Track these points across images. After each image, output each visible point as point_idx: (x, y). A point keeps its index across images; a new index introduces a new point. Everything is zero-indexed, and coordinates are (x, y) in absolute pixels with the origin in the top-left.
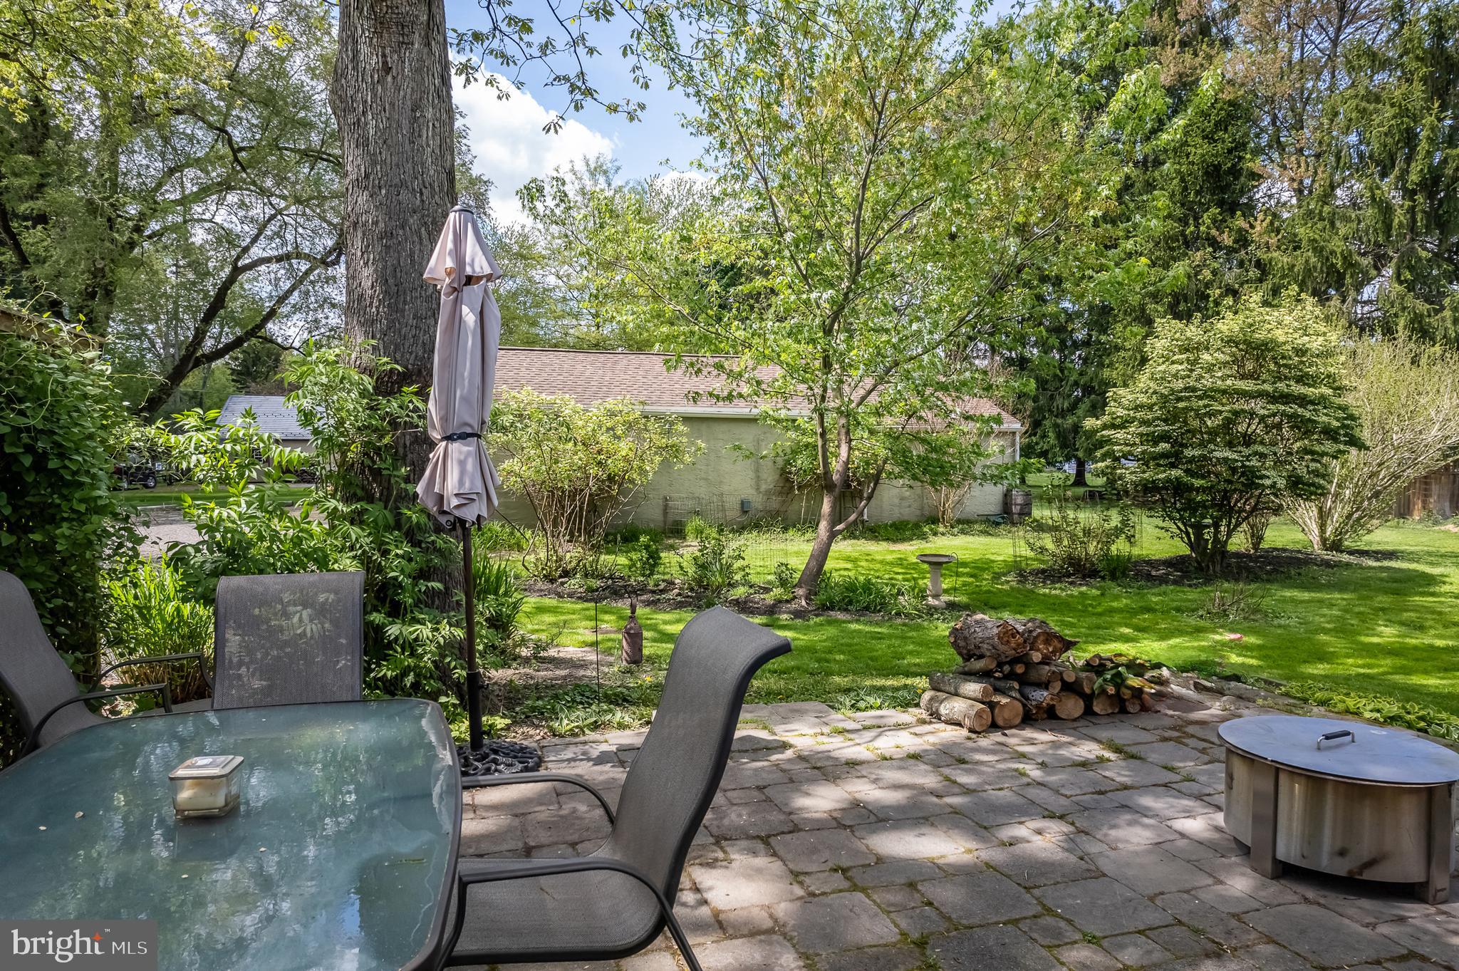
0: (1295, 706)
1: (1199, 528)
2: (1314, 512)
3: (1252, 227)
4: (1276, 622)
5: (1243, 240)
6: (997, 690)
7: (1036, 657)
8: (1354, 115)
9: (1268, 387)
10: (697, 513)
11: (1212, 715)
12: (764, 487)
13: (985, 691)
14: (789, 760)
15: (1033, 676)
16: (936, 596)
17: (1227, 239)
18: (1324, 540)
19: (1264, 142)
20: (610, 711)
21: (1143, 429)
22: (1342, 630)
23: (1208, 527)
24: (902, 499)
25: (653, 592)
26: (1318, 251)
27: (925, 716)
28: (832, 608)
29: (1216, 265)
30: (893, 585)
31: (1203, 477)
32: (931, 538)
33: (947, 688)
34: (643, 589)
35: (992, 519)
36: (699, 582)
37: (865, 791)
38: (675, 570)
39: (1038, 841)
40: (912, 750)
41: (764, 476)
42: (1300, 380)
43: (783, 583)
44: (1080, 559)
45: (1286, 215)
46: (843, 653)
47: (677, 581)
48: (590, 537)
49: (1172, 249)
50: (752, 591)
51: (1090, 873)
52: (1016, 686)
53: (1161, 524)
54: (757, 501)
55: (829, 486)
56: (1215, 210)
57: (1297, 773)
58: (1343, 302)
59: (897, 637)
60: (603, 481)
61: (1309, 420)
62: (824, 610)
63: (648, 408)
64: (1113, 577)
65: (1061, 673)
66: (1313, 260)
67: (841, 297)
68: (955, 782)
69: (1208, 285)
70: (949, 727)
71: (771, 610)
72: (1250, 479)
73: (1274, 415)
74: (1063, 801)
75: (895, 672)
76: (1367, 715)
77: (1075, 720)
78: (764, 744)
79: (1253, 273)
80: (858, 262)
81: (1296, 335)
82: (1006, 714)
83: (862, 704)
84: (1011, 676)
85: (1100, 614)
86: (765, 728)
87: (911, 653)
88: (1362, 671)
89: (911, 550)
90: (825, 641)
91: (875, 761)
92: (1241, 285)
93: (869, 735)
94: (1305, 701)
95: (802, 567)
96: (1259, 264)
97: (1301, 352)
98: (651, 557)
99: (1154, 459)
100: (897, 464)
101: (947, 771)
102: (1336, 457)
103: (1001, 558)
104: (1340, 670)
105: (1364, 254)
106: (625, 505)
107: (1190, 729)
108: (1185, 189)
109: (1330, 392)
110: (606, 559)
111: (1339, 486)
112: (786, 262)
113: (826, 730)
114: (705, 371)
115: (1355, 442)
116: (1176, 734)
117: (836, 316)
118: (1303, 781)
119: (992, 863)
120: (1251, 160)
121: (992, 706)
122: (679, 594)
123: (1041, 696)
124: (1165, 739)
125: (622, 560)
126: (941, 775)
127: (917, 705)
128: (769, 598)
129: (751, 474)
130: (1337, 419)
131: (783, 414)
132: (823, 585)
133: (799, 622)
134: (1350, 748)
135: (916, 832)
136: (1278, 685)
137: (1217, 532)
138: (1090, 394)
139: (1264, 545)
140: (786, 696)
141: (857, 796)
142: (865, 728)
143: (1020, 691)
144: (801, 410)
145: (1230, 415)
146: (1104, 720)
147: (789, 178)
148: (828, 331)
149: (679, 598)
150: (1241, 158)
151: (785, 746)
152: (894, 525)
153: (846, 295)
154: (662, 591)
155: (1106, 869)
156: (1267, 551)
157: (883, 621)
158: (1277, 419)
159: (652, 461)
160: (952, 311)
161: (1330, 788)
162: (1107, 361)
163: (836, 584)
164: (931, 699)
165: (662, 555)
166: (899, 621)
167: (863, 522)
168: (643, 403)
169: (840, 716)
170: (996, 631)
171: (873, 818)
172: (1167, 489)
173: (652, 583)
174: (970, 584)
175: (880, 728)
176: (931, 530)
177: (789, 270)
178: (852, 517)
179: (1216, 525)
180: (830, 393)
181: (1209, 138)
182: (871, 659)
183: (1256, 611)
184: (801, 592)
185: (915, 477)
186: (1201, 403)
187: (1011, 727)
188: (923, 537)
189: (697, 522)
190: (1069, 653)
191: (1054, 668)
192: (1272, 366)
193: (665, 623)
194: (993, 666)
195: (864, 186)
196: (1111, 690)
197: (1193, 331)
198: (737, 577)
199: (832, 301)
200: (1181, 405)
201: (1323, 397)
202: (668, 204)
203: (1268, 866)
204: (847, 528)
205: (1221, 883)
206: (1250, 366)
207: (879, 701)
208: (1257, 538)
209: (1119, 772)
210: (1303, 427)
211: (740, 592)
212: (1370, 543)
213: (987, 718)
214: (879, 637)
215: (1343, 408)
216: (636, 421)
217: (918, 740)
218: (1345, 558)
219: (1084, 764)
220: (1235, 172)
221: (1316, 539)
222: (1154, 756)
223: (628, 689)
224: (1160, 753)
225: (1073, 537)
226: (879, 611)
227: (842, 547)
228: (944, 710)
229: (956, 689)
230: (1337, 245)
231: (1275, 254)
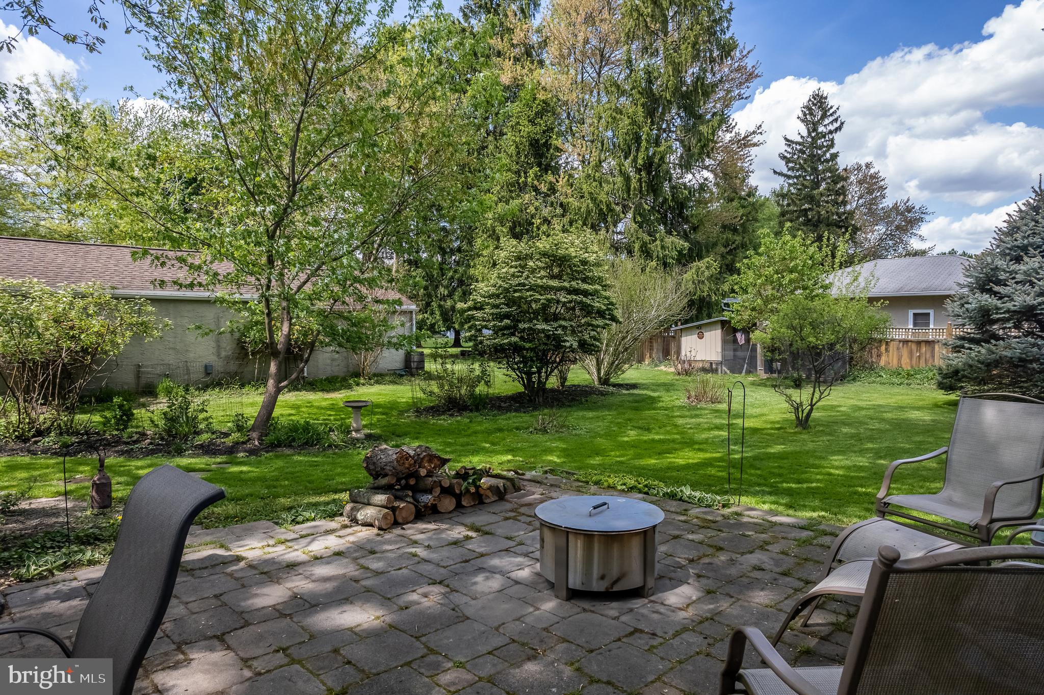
0: (581, 487)
1: (529, 374)
2: (594, 362)
3: (558, 181)
4: (574, 432)
5: (553, 190)
6: (397, 498)
7: (423, 472)
8: (610, 120)
9: (566, 284)
10: (167, 376)
11: (535, 499)
12: (223, 354)
13: (389, 500)
14: (242, 569)
15: (421, 485)
16: (357, 431)
17: (544, 188)
18: (600, 378)
19: (563, 128)
20: (81, 551)
21: (495, 311)
22: (609, 435)
23: (534, 373)
24: (333, 360)
25: (127, 443)
26: (594, 200)
27: (347, 522)
28: (279, 445)
29: (538, 204)
30: (326, 425)
31: (530, 341)
32: (355, 388)
33: (362, 500)
34: (118, 441)
35: (398, 372)
36: (169, 432)
37: (299, 584)
38: (147, 424)
39: (426, 603)
40: (337, 549)
41: (224, 345)
42: (584, 280)
43: (240, 428)
44: (456, 399)
45: (576, 176)
46: (287, 480)
47: (149, 432)
48: (64, 399)
49: (511, 191)
50: (214, 436)
51: (458, 617)
52: (410, 493)
53: (507, 373)
54: (218, 365)
55: (275, 354)
56: (536, 169)
57: (578, 532)
58: (607, 232)
59: (329, 464)
60: (77, 352)
61: (590, 305)
62: (272, 447)
63: (117, 292)
64: (477, 410)
65: (440, 482)
66: (591, 205)
67: (281, 212)
68: (368, 568)
69: (533, 216)
70: (364, 528)
71: (231, 451)
72: (557, 343)
73: (570, 302)
74: (442, 570)
75: (327, 492)
76: (619, 488)
77: (450, 512)
78: (220, 560)
79: (559, 211)
80: (294, 186)
81: (581, 252)
82: (404, 514)
83: (300, 519)
84: (407, 487)
85: (469, 435)
86: (222, 546)
87: (339, 474)
88: (618, 459)
89: (340, 396)
90: (273, 471)
91: (310, 561)
92: (552, 218)
93: (304, 541)
94: (587, 483)
95: (256, 414)
96: (561, 205)
97: (584, 262)
98: (124, 414)
99: (501, 330)
100: (326, 335)
101: (362, 561)
102: (604, 328)
103: (404, 400)
104: (607, 460)
105: (617, 204)
106: (99, 372)
107: (522, 510)
108: (518, 153)
109: (600, 288)
110: (81, 418)
111: (607, 345)
112: (237, 182)
113: (271, 542)
114: (169, 263)
115: (614, 319)
116: (513, 514)
117: (277, 225)
118: (582, 537)
119: (394, 624)
120: (556, 139)
121: (394, 509)
122: (151, 443)
123: (427, 499)
124: (507, 519)
125: (97, 418)
126: (358, 565)
127: (341, 515)
128: (229, 441)
129: (213, 344)
130: (604, 305)
131: (237, 297)
132: (272, 428)
133: (253, 458)
134: (607, 513)
135: (339, 611)
136: (573, 474)
137: (540, 377)
138: (462, 285)
139: (567, 383)
140: (241, 518)
141: (295, 590)
142: (302, 537)
143: (413, 497)
144: (251, 295)
145: (545, 302)
146: (469, 510)
147: (239, 117)
148: (271, 237)
149: (151, 447)
150: (550, 137)
151: (239, 559)
152: (327, 379)
153: (285, 210)
154: (135, 442)
155: (468, 614)
156: (569, 387)
157: (319, 452)
158: (572, 305)
159: (123, 335)
160: (364, 226)
161: (596, 539)
162: (472, 264)
163: (282, 427)
164: (352, 509)
165: (135, 411)
166: (330, 452)
167: (304, 378)
168: (113, 288)
169: (283, 530)
170: (395, 456)
171: (307, 605)
172: (509, 349)
173: (125, 435)
174: (382, 419)
175: (311, 536)
176: (355, 382)
177: (238, 188)
178: (293, 376)
179: (539, 372)
180: (274, 283)
181: (532, 122)
182: (309, 482)
183: (563, 426)
184: (255, 435)
185: (340, 345)
186: (528, 294)
187: (407, 523)
188: (349, 387)
189: (167, 383)
190: (446, 467)
191: (435, 479)
192: (569, 270)
193: (138, 468)
194: (393, 481)
195: (298, 130)
196: (473, 490)
197: (523, 247)
198: (202, 426)
199: (274, 214)
200: (517, 295)
201: (596, 291)
202: (139, 124)
203: (564, 593)
204: (291, 383)
205: (538, 609)
206: (556, 270)
207: (313, 515)
208: (563, 379)
209: (478, 545)
210: (587, 310)
211: (205, 437)
212: (624, 379)
213: (391, 518)
214: (315, 465)
215: (607, 298)
216: (107, 303)
217: (342, 541)
218: (611, 389)
219: (456, 543)
220: (547, 145)
221: (596, 378)
222: (500, 530)
223: (100, 528)
224: (503, 529)
225: (451, 385)
226: (316, 445)
227: (288, 398)
228: (360, 516)
229: (368, 500)
230: (603, 197)
231: (571, 200)
